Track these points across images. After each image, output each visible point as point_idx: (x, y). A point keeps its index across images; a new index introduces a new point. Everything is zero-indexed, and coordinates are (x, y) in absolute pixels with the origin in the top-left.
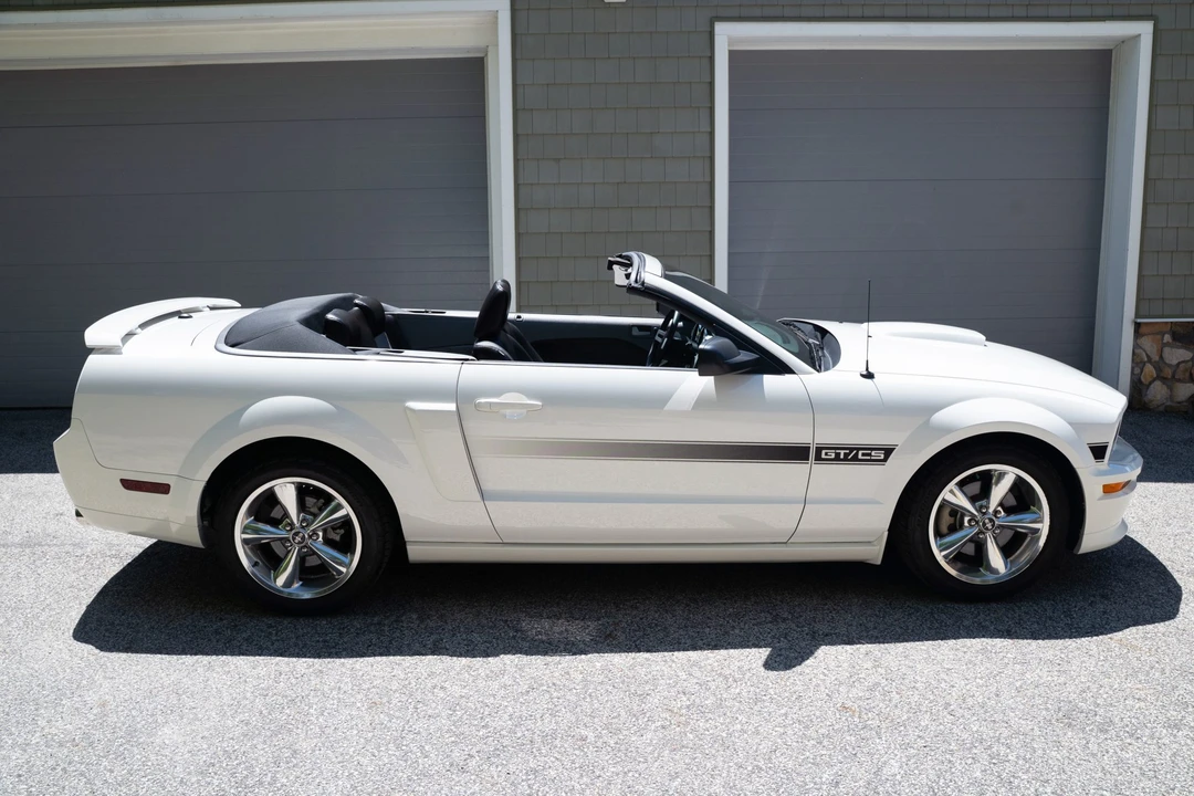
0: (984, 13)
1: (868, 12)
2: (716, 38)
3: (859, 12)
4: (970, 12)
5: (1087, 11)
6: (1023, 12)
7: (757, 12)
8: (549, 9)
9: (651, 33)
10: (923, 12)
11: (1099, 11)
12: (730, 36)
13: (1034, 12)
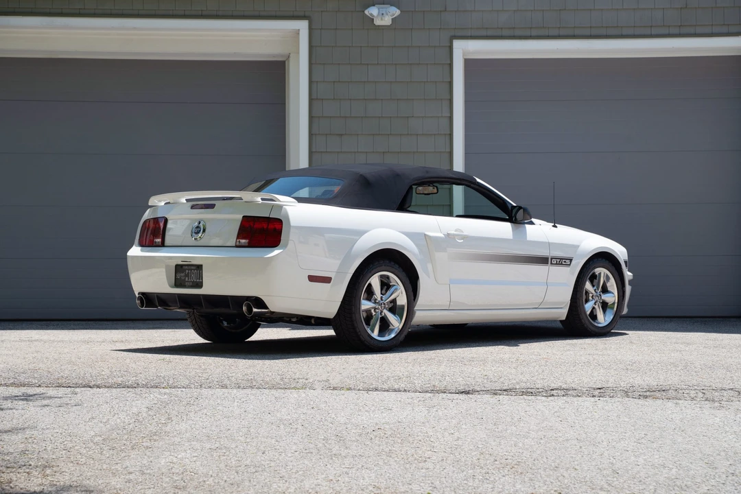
0: (648, 32)
1: (562, 32)
2: (454, 50)
3: (555, 32)
4: (638, 32)
5: (725, 29)
6: (676, 31)
7: (484, 33)
8: (336, 29)
9: (408, 47)
10: (603, 32)
11: (733, 29)
12: (464, 49)
13: (684, 30)
